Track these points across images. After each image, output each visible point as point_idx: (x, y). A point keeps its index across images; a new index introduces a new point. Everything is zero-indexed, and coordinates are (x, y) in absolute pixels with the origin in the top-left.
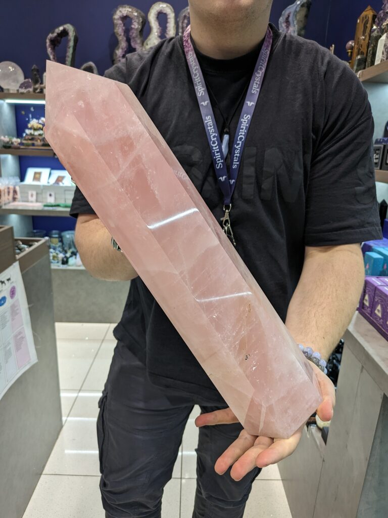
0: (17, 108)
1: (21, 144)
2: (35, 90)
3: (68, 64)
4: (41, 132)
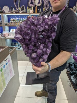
0: (8, 16)
1: (9, 24)
2: (12, 12)
3: (18, 6)
4: (13, 21)
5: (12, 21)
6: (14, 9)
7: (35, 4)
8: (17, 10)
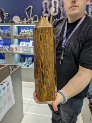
1: (19, 36)
2: (22, 22)
3: (31, 16)
4: (24, 33)
5: (22, 32)
6: (25, 19)
7: (50, 13)
8: (29, 20)
